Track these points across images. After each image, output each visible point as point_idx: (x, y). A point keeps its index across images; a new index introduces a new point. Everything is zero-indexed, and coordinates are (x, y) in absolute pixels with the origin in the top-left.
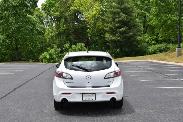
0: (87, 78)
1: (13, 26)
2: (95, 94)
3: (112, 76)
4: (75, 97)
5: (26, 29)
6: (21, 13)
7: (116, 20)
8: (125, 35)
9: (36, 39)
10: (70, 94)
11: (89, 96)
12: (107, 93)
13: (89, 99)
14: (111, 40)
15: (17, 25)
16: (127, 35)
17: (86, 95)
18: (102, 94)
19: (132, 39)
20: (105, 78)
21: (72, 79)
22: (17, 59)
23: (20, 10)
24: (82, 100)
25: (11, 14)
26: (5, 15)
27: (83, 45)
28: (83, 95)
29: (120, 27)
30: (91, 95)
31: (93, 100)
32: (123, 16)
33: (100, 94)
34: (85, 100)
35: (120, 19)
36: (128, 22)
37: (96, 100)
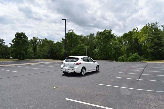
2: (69, 70)
3: (76, 64)
5: (107, 47)
7: (153, 42)
8: (157, 50)
9: (112, 51)
10: (63, 69)
14: (150, 52)
16: (158, 50)
19: (161, 52)
20: (73, 65)
23: (105, 39)
26: (100, 41)
27: (137, 54)
28: (66, 69)
29: (154, 46)
32: (156, 41)
34: (66, 71)
35: (155, 42)
36: (159, 43)
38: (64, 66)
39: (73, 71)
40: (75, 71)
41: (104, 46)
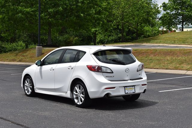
0: (126, 71)
2: (134, 87)
4: (119, 91)
10: (114, 88)
11: (130, 88)
12: (142, 85)
13: (130, 92)
17: (128, 88)
18: (139, 86)
20: (137, 71)
21: (112, 72)
24: (125, 93)
30: (131, 87)
31: (133, 92)
33: (138, 86)
34: (127, 93)
37: (136, 92)
39: (142, 90)
40: (145, 87)
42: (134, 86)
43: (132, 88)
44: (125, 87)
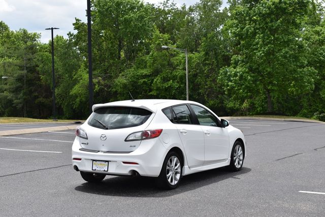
1: (259, 51)
2: (107, 163)
3: (139, 137)
4: (84, 165)
5: (281, 56)
6: (273, 26)
9: (302, 74)
10: (80, 159)
11: (101, 164)
12: (124, 163)
13: (100, 169)
15: (265, 49)
17: (98, 162)
18: (117, 162)
20: (126, 140)
21: (87, 138)
22: (269, 110)
23: (272, 21)
24: (92, 169)
25: (258, 29)
26: (248, 31)
28: (94, 162)
30: (103, 163)
31: (104, 171)
33: (115, 163)
34: (95, 170)
37: (109, 172)
38: (83, 146)
39: (125, 170)
40: (133, 167)
41: (269, 53)
42: (108, 161)
43: (104, 165)
44: (93, 160)
